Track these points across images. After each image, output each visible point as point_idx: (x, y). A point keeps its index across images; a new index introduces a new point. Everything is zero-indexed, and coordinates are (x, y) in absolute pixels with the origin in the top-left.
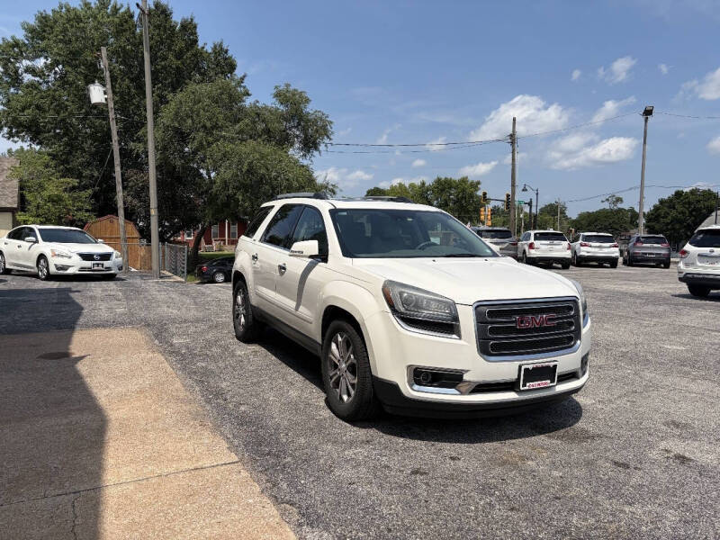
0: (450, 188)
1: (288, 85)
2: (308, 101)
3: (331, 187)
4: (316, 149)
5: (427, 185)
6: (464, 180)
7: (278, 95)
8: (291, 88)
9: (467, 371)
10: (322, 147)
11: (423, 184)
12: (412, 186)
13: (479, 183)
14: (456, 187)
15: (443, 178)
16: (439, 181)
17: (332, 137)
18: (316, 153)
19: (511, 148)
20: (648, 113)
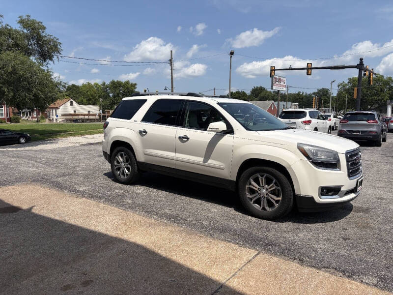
0: (120, 86)
1: (28, 16)
2: (44, 28)
3: (63, 84)
4: (51, 59)
5: (106, 84)
6: (127, 82)
7: (21, 22)
8: (31, 18)
9: (342, 186)
10: (55, 58)
11: (104, 84)
12: (96, 85)
13: (136, 84)
14: (124, 86)
15: (116, 81)
16: (113, 82)
17: (61, 52)
18: (50, 62)
19: (170, 66)
20: (232, 53)
